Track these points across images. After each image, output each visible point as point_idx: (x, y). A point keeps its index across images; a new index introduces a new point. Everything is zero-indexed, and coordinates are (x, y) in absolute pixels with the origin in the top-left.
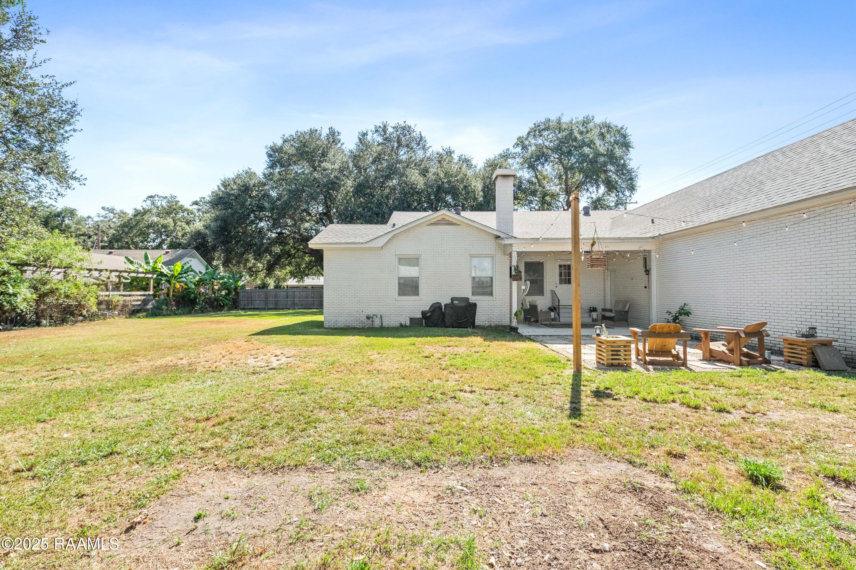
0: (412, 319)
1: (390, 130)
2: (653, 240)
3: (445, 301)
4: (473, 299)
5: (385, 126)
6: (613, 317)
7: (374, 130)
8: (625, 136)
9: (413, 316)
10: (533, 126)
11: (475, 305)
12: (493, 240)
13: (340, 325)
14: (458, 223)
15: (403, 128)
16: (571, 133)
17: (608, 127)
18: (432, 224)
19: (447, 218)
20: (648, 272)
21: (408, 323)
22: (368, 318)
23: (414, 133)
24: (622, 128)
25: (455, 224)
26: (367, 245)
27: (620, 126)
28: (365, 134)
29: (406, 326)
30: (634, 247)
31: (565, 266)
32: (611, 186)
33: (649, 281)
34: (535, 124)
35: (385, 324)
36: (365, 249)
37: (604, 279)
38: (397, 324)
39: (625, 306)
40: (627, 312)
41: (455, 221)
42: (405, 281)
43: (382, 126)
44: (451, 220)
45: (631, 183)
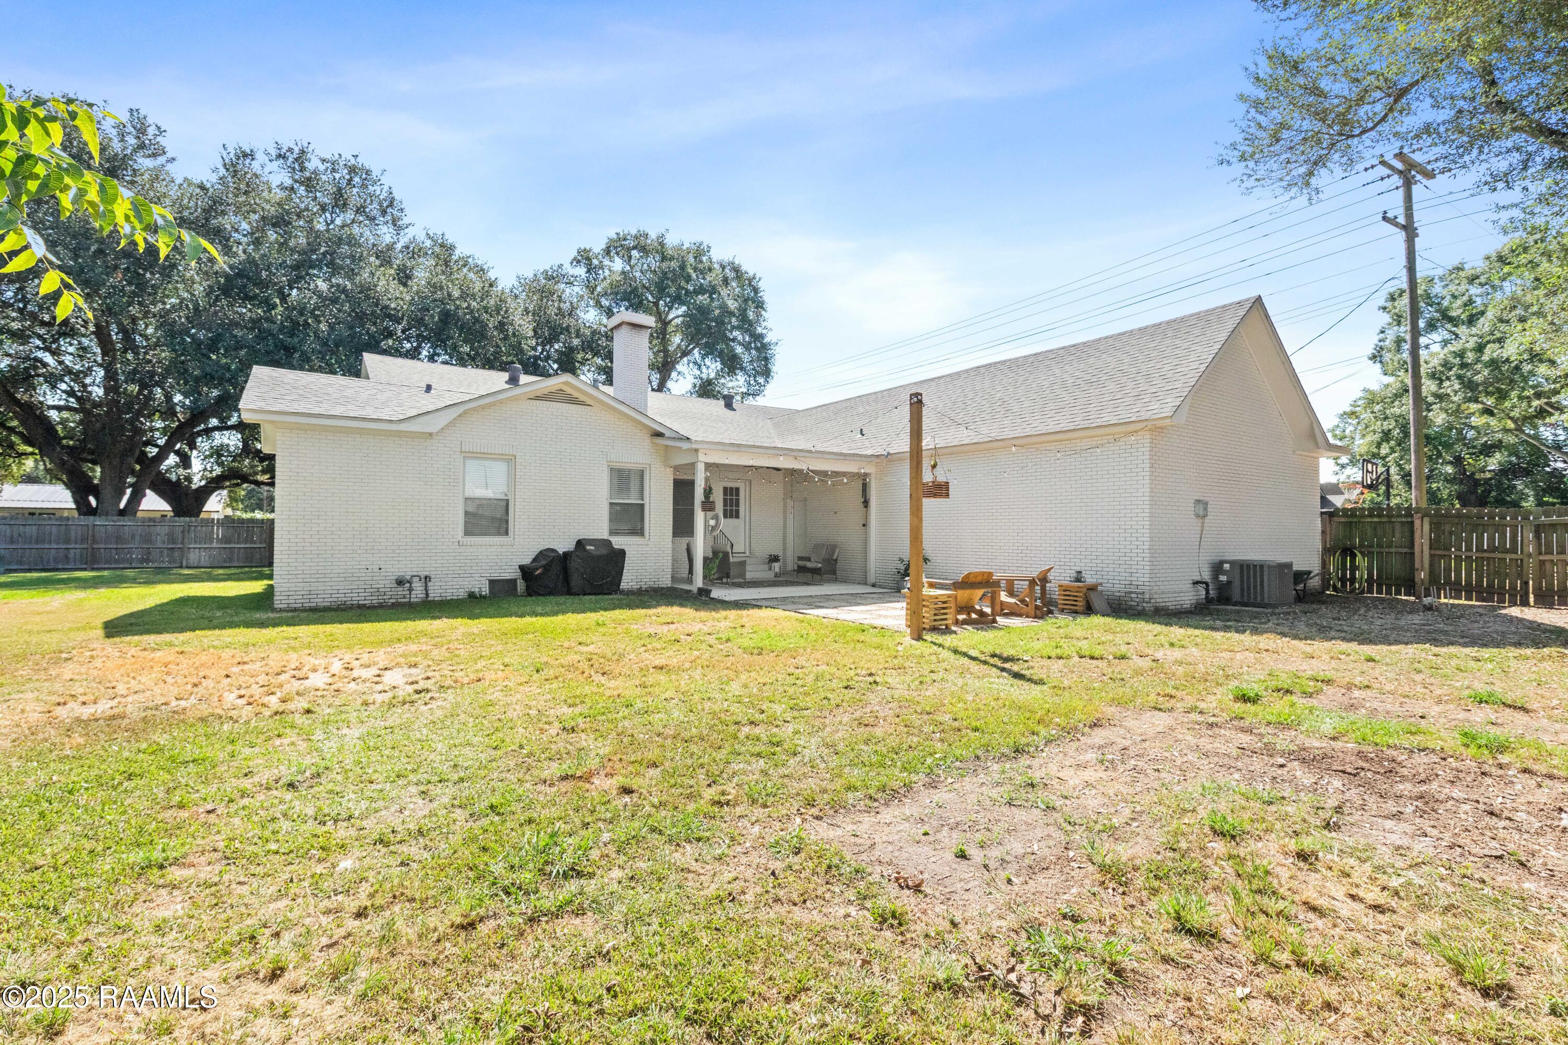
0: (492, 583)
1: (313, 164)
2: (876, 460)
3: (564, 545)
4: (618, 542)
5: (303, 152)
6: (820, 569)
7: (274, 153)
8: (756, 290)
9: (496, 576)
10: (615, 237)
11: (622, 553)
12: (647, 440)
13: (319, 602)
14: (588, 401)
15: (353, 170)
16: (683, 267)
17: (736, 270)
18: (537, 398)
19: (569, 390)
20: (866, 503)
21: (486, 590)
22: (400, 582)
23: (378, 189)
24: (754, 278)
25: (583, 403)
26: (403, 427)
27: (751, 274)
28: (248, 155)
29: (485, 597)
30: (852, 468)
31: (731, 489)
32: (732, 364)
33: (867, 516)
34: (618, 234)
35: (435, 593)
36: (399, 434)
37: (785, 512)
38: (462, 594)
39: (833, 552)
40: (836, 561)
41: (582, 398)
42: (480, 506)
43: (296, 150)
44: (576, 394)
45: (766, 365)
